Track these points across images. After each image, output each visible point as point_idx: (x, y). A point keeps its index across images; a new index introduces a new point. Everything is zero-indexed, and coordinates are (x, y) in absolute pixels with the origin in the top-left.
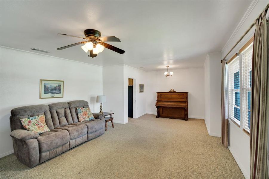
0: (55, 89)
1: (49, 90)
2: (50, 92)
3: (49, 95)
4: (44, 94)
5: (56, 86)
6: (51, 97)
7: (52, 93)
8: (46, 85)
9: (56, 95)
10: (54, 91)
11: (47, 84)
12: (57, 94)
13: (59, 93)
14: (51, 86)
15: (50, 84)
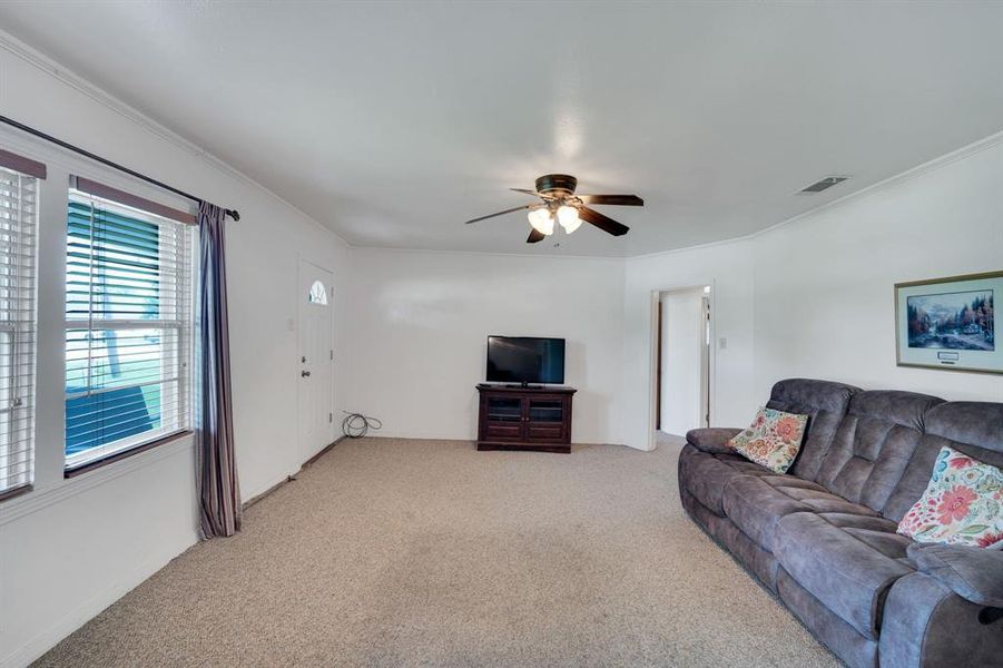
0: (962, 323)
1: (931, 330)
2: (936, 339)
3: (930, 354)
4: (911, 345)
5: (966, 309)
6: (939, 363)
7: (946, 343)
8: (916, 304)
9: (965, 358)
10: (955, 335)
11: (918, 301)
12: (969, 351)
13: (982, 349)
14: (938, 308)
15: (934, 301)
